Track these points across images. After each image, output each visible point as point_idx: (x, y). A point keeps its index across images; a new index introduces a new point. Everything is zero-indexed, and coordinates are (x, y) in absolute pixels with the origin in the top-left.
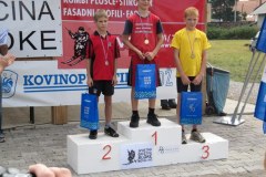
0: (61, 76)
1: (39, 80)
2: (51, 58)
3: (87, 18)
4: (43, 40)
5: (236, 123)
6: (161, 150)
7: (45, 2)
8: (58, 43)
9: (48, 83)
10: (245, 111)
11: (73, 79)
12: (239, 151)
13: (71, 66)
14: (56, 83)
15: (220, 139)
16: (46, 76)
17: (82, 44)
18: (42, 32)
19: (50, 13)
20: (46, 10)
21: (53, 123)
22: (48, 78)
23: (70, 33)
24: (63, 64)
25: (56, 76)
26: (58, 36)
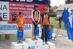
0: (9, 26)
1: (2, 27)
2: (6, 21)
3: (16, 10)
4: (4, 16)
5: (56, 39)
6: (37, 47)
7: (5, 5)
8: (8, 17)
9: (5, 28)
10: (58, 36)
11: (12, 27)
12: (57, 47)
13: (11, 23)
14: (7, 28)
15: (53, 44)
16: (4, 26)
17: (15, 17)
18: (4, 14)
19: (6, 8)
20: (5, 7)
21: (6, 39)
22: (5, 26)
23: (11, 14)
24: (9, 22)
25: (7, 26)
26: (8, 15)
